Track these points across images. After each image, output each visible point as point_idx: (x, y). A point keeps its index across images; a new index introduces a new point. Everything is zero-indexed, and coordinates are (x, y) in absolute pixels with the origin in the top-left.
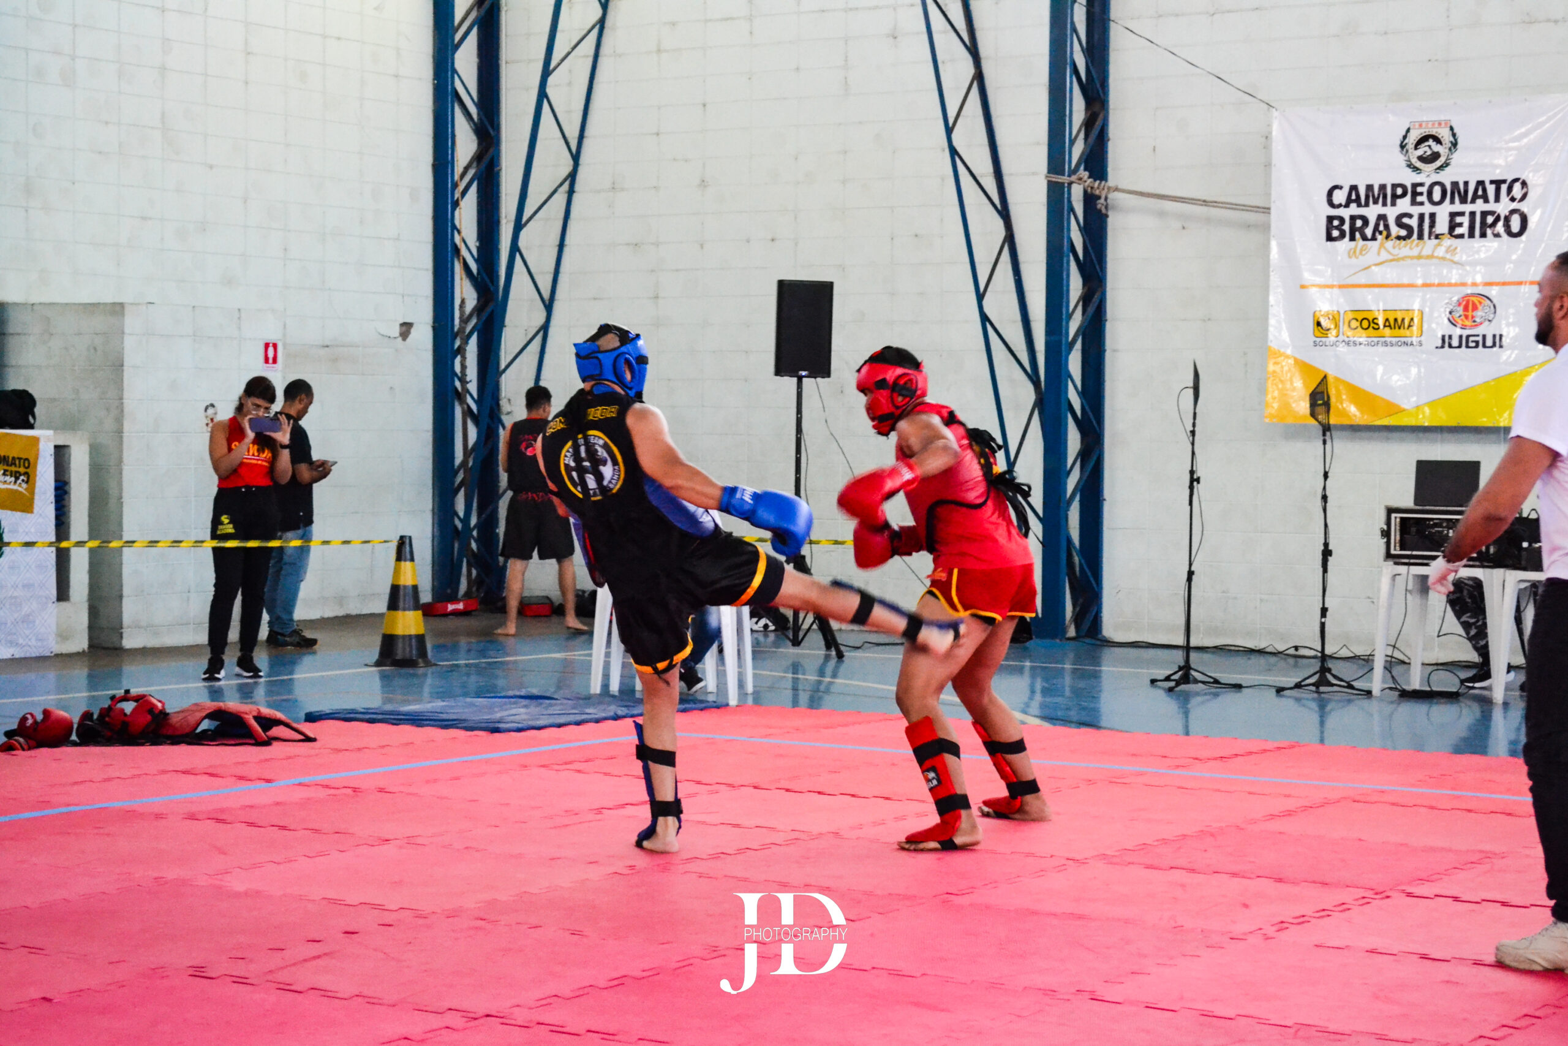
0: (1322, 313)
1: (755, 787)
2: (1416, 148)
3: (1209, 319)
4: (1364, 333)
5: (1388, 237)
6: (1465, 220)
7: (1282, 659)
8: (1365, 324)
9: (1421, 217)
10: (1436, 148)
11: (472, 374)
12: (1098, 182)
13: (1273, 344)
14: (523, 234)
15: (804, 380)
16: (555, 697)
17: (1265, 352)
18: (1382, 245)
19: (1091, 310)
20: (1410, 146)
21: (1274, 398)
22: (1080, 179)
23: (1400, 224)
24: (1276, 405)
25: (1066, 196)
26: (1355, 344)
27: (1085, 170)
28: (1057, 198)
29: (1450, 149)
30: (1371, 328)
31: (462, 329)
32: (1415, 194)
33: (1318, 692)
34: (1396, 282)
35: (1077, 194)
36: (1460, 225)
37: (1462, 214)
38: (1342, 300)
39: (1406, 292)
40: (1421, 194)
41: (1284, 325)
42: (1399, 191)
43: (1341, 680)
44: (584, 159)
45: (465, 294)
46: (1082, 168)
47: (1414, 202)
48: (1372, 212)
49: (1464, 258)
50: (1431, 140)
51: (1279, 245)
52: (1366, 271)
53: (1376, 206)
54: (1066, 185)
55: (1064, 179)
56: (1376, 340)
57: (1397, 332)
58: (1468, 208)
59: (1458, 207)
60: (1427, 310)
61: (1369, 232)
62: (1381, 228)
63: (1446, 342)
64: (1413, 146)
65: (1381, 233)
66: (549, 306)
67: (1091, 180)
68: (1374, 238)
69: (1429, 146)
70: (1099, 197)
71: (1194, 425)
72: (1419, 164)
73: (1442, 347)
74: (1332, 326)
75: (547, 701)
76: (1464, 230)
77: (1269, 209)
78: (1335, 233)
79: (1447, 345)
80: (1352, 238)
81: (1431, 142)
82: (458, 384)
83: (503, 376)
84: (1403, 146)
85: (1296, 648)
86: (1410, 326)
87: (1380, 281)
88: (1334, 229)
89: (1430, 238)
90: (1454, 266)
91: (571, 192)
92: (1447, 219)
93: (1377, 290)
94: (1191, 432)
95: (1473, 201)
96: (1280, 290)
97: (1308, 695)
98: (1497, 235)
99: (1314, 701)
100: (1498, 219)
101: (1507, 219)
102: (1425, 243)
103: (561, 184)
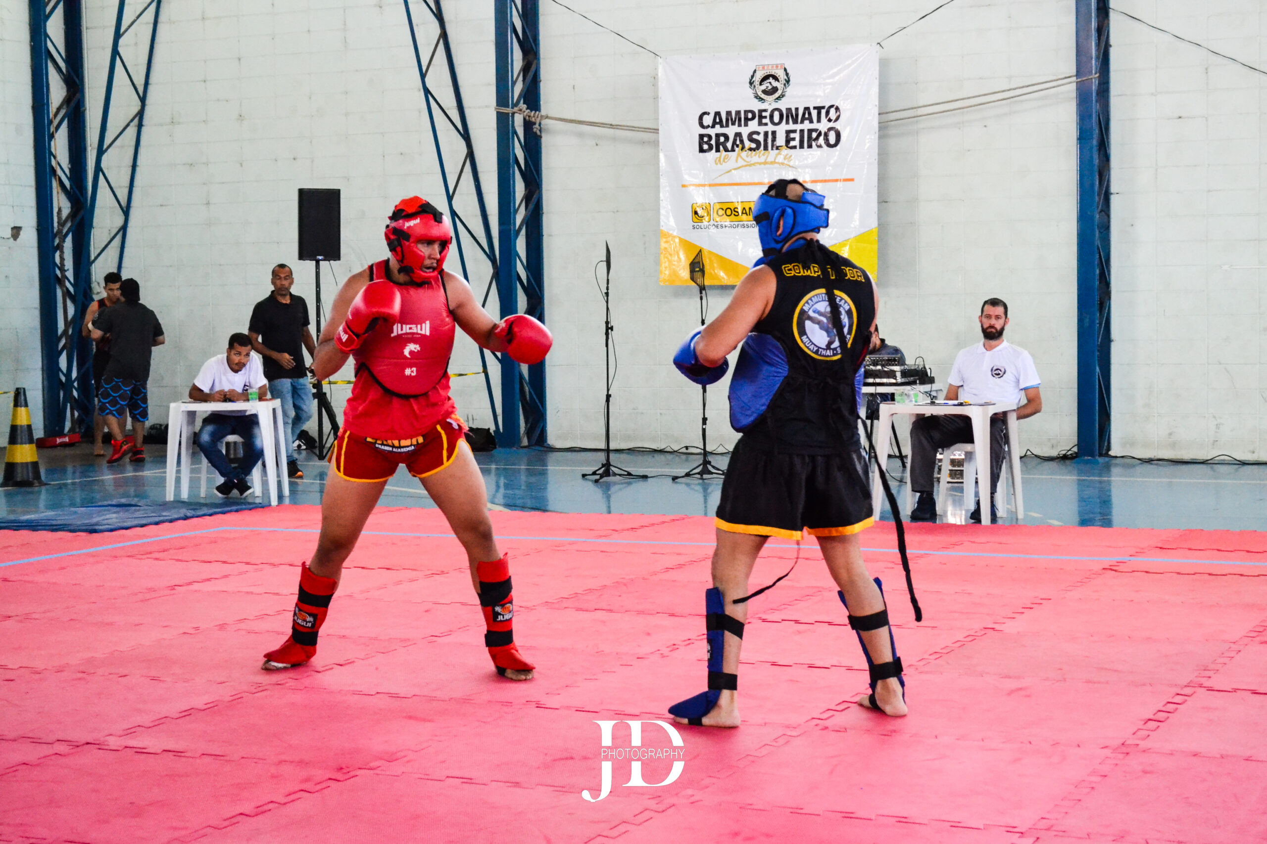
0: (698, 204)
1: (291, 565)
2: (761, 84)
3: (617, 211)
4: (728, 219)
5: (743, 148)
6: (797, 136)
7: (677, 456)
8: (729, 212)
9: (766, 134)
10: (775, 84)
11: (69, 264)
12: (533, 112)
13: (664, 228)
14: (105, 158)
15: (321, 262)
16: (139, 504)
17: (658, 233)
18: (739, 155)
19: (532, 205)
20: (757, 83)
21: (666, 268)
22: (521, 110)
23: (751, 140)
24: (667, 272)
25: (510, 123)
26: (722, 226)
27: (524, 103)
28: (504, 124)
29: (785, 85)
30: (733, 215)
31: (60, 231)
32: (761, 117)
33: (702, 479)
34: (749, 181)
35: (519, 120)
36: (794, 139)
37: (794, 131)
38: (711, 195)
40: (765, 117)
41: (671, 214)
42: (750, 116)
43: (718, 469)
44: (149, 100)
45: (61, 204)
46: (522, 101)
47: (760, 124)
48: (731, 131)
49: (797, 163)
50: (771, 78)
51: (666, 156)
52: (728, 174)
53: (733, 126)
54: (510, 115)
55: (509, 110)
56: (736, 223)
58: (798, 127)
59: (792, 126)
61: (729, 145)
62: (738, 142)
64: (758, 83)
65: (738, 146)
66: (126, 212)
67: (528, 111)
68: (733, 150)
69: (770, 83)
70: (535, 124)
71: (607, 289)
72: (763, 96)
74: (706, 214)
75: (134, 508)
76: (796, 143)
77: (658, 130)
78: (706, 147)
80: (718, 150)
81: (771, 80)
82: (58, 272)
83: (93, 265)
84: (751, 83)
85: (687, 448)
87: (738, 181)
88: (705, 144)
89: (772, 149)
90: (790, 169)
91: (140, 126)
92: (784, 135)
93: (736, 187)
94: (605, 293)
95: (802, 122)
96: (668, 189)
97: (695, 481)
98: (820, 146)
99: (699, 484)
100: (820, 134)
101: (826, 135)
102: (769, 152)
103: (132, 120)
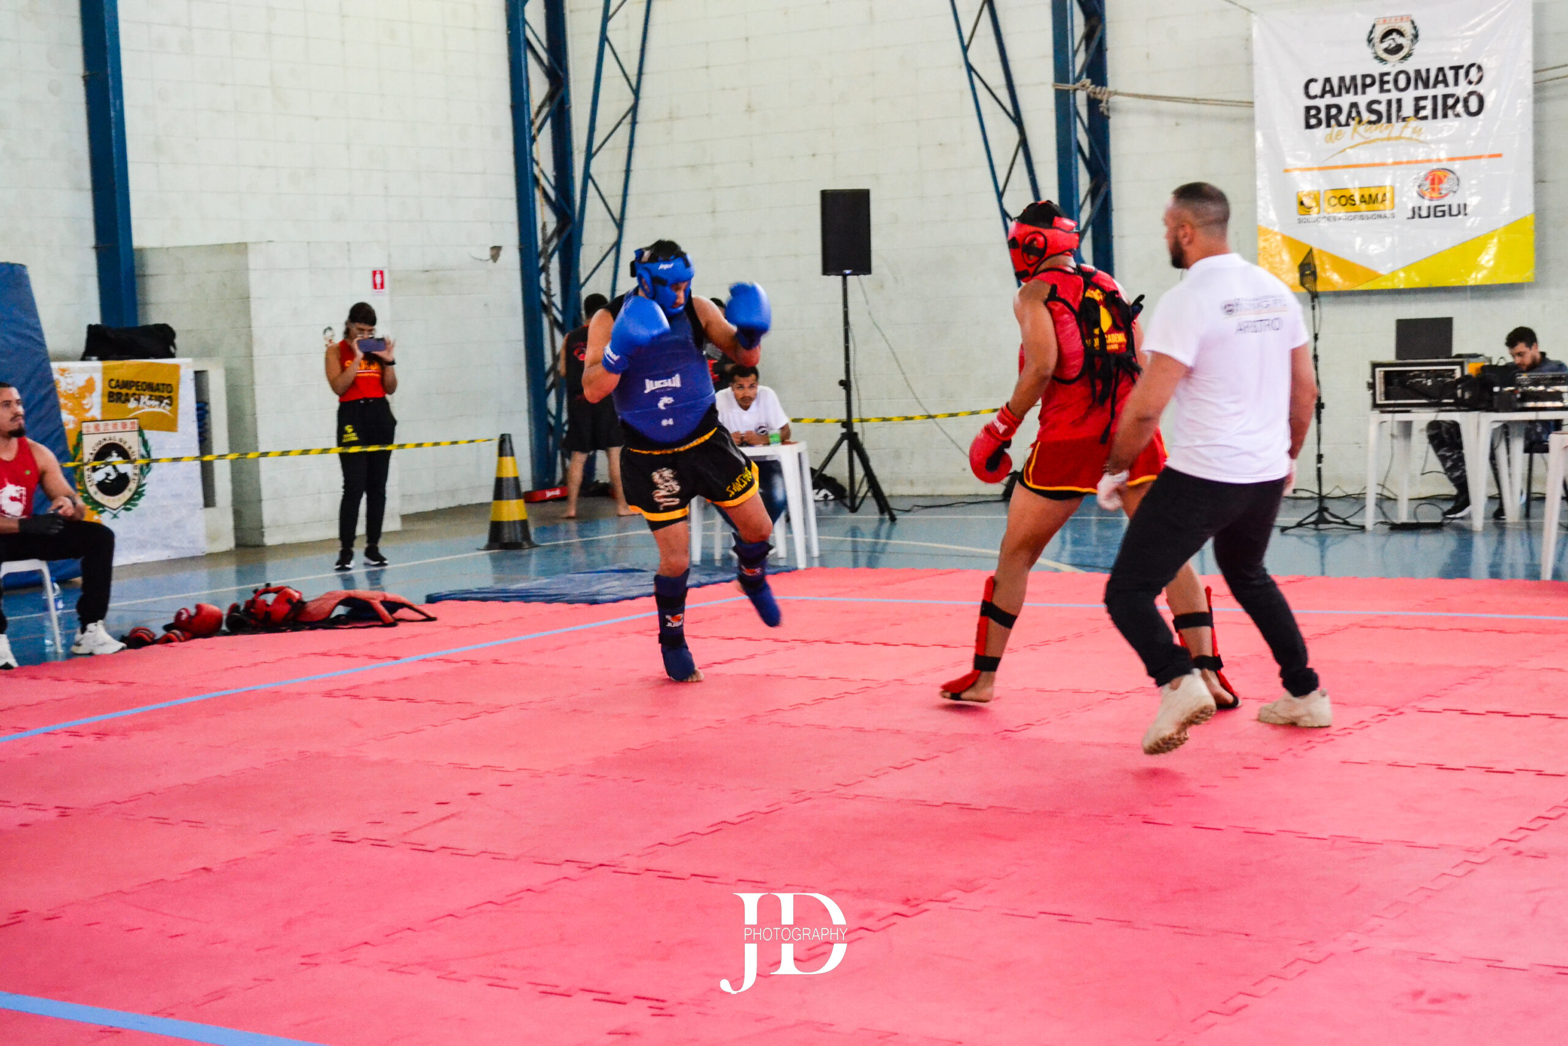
0: (1304, 193)
1: (827, 642)
2: (1382, 41)
4: (1343, 209)
5: (1360, 122)
6: (1428, 104)
8: (1343, 201)
9: (1389, 102)
10: (1400, 40)
11: (556, 288)
12: (1099, 88)
13: (1262, 223)
14: (594, 162)
15: (849, 277)
16: (645, 569)
17: (1255, 230)
18: (1355, 130)
19: (1099, 201)
20: (1377, 40)
22: (1084, 86)
23: (1371, 111)
25: (1072, 101)
26: (1335, 219)
27: (1088, 77)
28: (1063, 103)
29: (1412, 41)
30: (1349, 204)
31: (545, 250)
32: (1383, 82)
33: (1317, 529)
34: (1369, 161)
35: (1081, 99)
36: (1424, 108)
37: (1425, 98)
38: (1321, 181)
39: (1379, 170)
40: (1388, 82)
41: (1270, 206)
42: (1369, 81)
43: (1338, 518)
44: (644, 92)
45: (546, 218)
46: (1085, 75)
47: (1382, 90)
48: (1345, 101)
49: (1430, 136)
51: (1266, 137)
52: (1342, 154)
53: (1348, 95)
54: (1071, 92)
55: (1069, 87)
56: (1353, 214)
57: (1371, 206)
58: (1430, 92)
59: (1422, 92)
60: (1398, 185)
61: (1343, 118)
62: (1354, 114)
63: (1416, 213)
64: (1379, 40)
65: (1353, 119)
66: (620, 225)
67: (1093, 86)
68: (1347, 124)
69: (1393, 39)
70: (1101, 101)
72: (1385, 56)
73: (1413, 217)
74: (1314, 204)
75: (639, 574)
76: (1427, 112)
77: (1252, 103)
78: (1313, 122)
79: (1417, 216)
80: (1328, 126)
81: (1394, 35)
82: (544, 298)
84: (1369, 41)
86: (1383, 201)
87: (1355, 162)
88: (1312, 118)
89: (1397, 121)
90: (1420, 145)
91: (634, 123)
92: (1412, 103)
93: (1352, 170)
95: (1435, 86)
96: (1266, 175)
97: (1309, 532)
98: (1458, 115)
99: (1313, 536)
100: (1457, 101)
101: (1466, 101)
102: (1393, 126)
103: (624, 117)
